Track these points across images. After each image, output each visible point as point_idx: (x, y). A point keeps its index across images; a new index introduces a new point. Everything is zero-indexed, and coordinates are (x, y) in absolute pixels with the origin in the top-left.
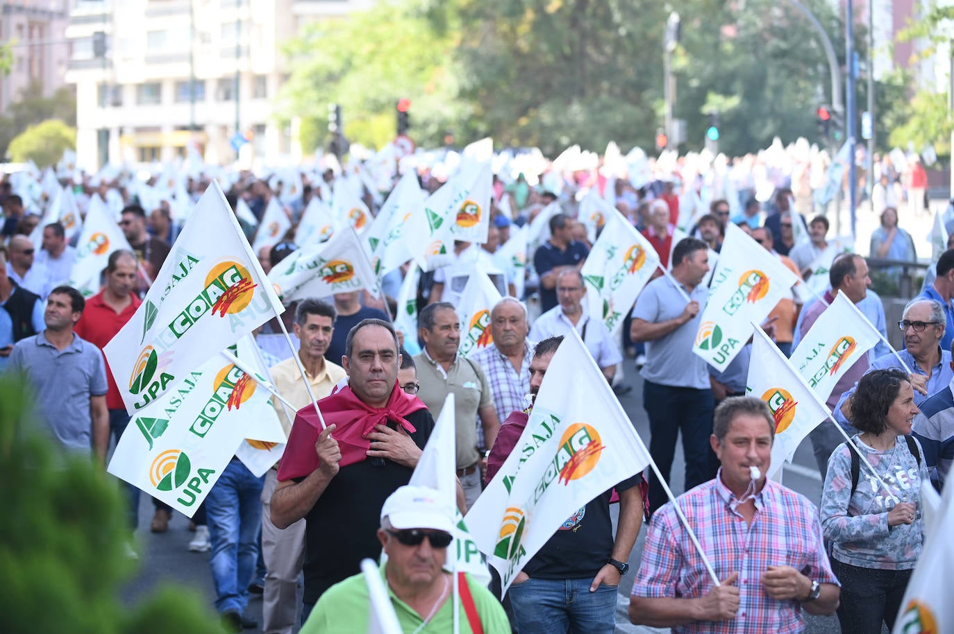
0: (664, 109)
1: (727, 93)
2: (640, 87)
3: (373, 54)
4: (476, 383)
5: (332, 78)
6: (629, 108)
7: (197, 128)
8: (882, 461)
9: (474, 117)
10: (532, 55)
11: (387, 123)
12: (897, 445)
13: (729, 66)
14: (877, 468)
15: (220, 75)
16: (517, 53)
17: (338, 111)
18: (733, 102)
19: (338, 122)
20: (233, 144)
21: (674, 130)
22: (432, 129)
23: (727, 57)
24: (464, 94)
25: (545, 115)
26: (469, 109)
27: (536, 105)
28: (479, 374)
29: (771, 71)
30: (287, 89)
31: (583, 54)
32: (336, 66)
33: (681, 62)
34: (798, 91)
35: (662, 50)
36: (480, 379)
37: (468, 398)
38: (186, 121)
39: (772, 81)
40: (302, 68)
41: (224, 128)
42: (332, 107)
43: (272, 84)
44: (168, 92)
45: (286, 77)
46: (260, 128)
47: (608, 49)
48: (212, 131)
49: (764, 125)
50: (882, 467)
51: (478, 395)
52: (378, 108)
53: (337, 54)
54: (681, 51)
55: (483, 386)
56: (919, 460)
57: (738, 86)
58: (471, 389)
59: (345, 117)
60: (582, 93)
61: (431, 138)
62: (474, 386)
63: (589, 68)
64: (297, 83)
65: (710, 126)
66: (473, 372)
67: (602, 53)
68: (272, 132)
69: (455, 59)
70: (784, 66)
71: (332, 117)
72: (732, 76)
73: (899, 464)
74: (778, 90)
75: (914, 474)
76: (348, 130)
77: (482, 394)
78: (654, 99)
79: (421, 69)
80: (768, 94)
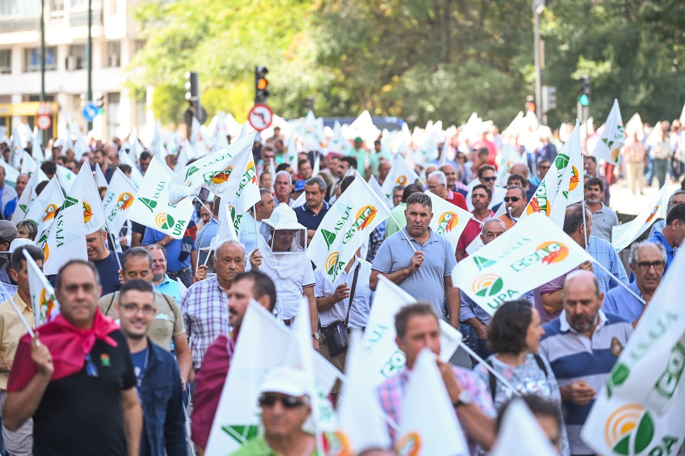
0: (534, 74)
1: (599, 58)
2: (508, 52)
3: (229, 18)
4: (169, 315)
5: (187, 44)
6: (497, 75)
7: (49, 98)
8: (514, 375)
9: (334, 84)
10: (396, 19)
11: (245, 91)
12: (527, 362)
13: (601, 29)
14: (511, 381)
15: (70, 41)
16: (379, 17)
17: (193, 78)
18: (606, 67)
19: (194, 90)
20: (86, 113)
21: (545, 96)
22: (291, 97)
23: (598, 21)
24: (322, 61)
25: (410, 82)
26: (329, 75)
27: (400, 72)
28: (173, 307)
29: (644, 36)
30: (140, 56)
31: (448, 18)
32: (191, 32)
33: (551, 26)
34: (672, 55)
35: (531, 14)
36: (174, 312)
37: (159, 327)
38: (36, 90)
39: (644, 45)
40: (156, 34)
41: (77, 96)
42: (187, 75)
43: (125, 51)
44: (17, 60)
45: (140, 44)
46: (113, 97)
47: (475, 13)
48: (62, 99)
49: (637, 91)
50: (515, 380)
51: (170, 326)
52: (235, 76)
53: (193, 19)
54: (550, 14)
55: (176, 317)
56: (546, 374)
57: (610, 50)
58: (162, 320)
59: (201, 85)
60: (447, 60)
61: (291, 106)
62: (165, 317)
63: (455, 31)
64: (150, 50)
65: (581, 92)
66: (168, 305)
67: (469, 17)
68: (126, 101)
69: (315, 24)
70: (656, 30)
71: (188, 85)
72: (604, 40)
73: (529, 376)
74: (651, 55)
75: (544, 385)
76: (204, 99)
77: (175, 324)
78: (523, 64)
79: (281, 35)
80: (641, 58)
